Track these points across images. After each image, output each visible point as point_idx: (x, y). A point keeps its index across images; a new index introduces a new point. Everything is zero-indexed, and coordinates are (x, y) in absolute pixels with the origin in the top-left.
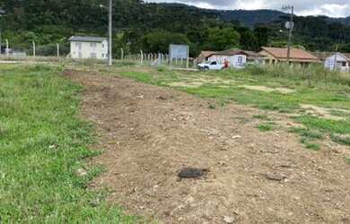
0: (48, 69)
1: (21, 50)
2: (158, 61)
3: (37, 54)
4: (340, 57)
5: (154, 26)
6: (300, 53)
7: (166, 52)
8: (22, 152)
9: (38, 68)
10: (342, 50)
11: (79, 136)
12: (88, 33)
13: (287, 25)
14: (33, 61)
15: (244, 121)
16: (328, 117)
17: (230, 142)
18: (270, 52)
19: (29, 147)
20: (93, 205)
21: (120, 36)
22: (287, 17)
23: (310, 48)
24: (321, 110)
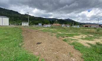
0: (17, 28)
1: (13, 24)
2: (37, 26)
3: (16, 25)
4: (64, 25)
5: (37, 20)
6: (58, 24)
7: (38, 24)
8: (10, 42)
9: (16, 27)
10: (64, 24)
11: (21, 39)
12: (25, 21)
13: (56, 20)
14: (15, 26)
15: (49, 35)
16: (61, 33)
17: (46, 38)
18: (54, 24)
19: (11, 41)
20: (21, 50)
21: (31, 22)
22: (56, 19)
23: (60, 24)
24: (60, 33)
